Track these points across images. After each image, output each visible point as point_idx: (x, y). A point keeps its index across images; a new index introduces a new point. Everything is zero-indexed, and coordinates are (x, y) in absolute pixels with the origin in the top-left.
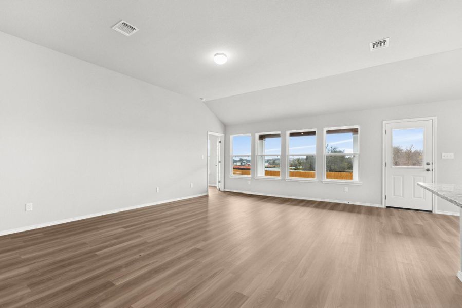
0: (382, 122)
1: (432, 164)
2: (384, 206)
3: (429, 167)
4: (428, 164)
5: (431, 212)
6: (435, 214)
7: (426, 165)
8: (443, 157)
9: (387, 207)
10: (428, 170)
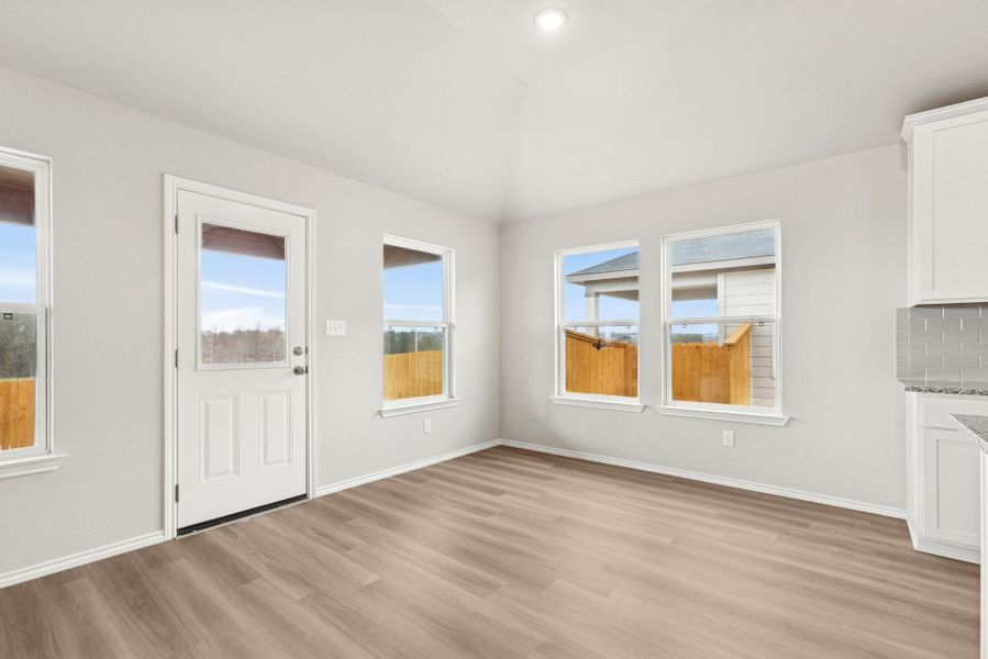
0: (162, 176)
1: (307, 349)
2: (170, 534)
3: (300, 361)
4: (297, 352)
5: (305, 496)
6: (314, 501)
7: (293, 356)
8: (328, 334)
9: (181, 531)
10: (297, 371)
